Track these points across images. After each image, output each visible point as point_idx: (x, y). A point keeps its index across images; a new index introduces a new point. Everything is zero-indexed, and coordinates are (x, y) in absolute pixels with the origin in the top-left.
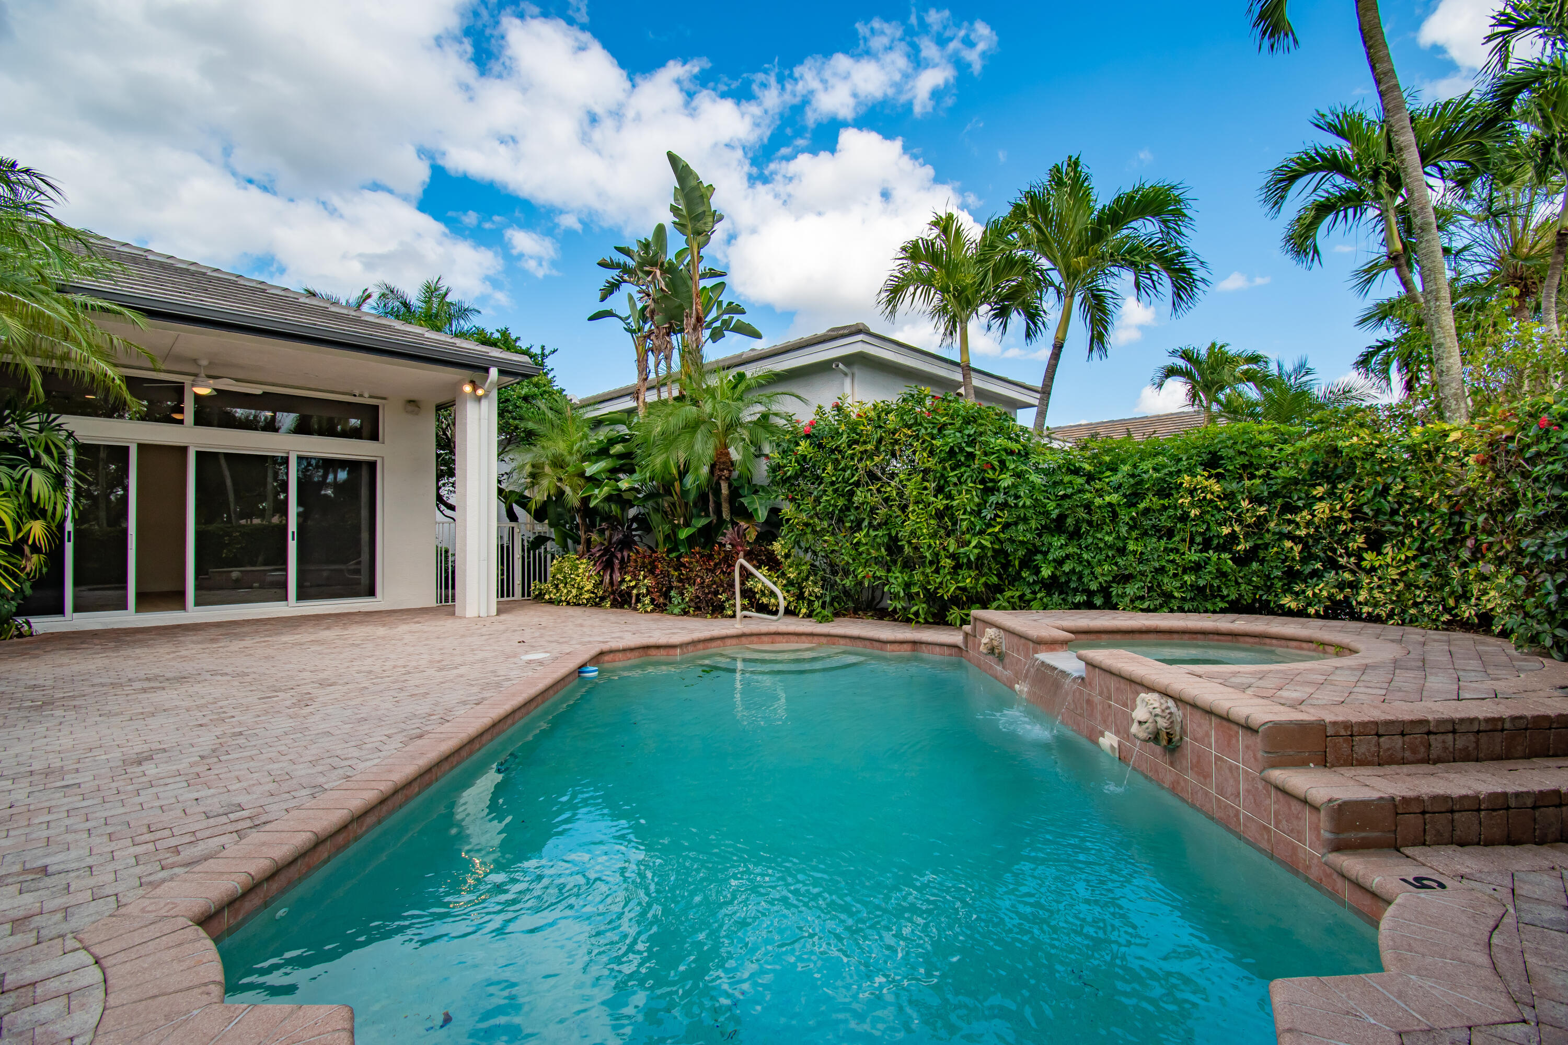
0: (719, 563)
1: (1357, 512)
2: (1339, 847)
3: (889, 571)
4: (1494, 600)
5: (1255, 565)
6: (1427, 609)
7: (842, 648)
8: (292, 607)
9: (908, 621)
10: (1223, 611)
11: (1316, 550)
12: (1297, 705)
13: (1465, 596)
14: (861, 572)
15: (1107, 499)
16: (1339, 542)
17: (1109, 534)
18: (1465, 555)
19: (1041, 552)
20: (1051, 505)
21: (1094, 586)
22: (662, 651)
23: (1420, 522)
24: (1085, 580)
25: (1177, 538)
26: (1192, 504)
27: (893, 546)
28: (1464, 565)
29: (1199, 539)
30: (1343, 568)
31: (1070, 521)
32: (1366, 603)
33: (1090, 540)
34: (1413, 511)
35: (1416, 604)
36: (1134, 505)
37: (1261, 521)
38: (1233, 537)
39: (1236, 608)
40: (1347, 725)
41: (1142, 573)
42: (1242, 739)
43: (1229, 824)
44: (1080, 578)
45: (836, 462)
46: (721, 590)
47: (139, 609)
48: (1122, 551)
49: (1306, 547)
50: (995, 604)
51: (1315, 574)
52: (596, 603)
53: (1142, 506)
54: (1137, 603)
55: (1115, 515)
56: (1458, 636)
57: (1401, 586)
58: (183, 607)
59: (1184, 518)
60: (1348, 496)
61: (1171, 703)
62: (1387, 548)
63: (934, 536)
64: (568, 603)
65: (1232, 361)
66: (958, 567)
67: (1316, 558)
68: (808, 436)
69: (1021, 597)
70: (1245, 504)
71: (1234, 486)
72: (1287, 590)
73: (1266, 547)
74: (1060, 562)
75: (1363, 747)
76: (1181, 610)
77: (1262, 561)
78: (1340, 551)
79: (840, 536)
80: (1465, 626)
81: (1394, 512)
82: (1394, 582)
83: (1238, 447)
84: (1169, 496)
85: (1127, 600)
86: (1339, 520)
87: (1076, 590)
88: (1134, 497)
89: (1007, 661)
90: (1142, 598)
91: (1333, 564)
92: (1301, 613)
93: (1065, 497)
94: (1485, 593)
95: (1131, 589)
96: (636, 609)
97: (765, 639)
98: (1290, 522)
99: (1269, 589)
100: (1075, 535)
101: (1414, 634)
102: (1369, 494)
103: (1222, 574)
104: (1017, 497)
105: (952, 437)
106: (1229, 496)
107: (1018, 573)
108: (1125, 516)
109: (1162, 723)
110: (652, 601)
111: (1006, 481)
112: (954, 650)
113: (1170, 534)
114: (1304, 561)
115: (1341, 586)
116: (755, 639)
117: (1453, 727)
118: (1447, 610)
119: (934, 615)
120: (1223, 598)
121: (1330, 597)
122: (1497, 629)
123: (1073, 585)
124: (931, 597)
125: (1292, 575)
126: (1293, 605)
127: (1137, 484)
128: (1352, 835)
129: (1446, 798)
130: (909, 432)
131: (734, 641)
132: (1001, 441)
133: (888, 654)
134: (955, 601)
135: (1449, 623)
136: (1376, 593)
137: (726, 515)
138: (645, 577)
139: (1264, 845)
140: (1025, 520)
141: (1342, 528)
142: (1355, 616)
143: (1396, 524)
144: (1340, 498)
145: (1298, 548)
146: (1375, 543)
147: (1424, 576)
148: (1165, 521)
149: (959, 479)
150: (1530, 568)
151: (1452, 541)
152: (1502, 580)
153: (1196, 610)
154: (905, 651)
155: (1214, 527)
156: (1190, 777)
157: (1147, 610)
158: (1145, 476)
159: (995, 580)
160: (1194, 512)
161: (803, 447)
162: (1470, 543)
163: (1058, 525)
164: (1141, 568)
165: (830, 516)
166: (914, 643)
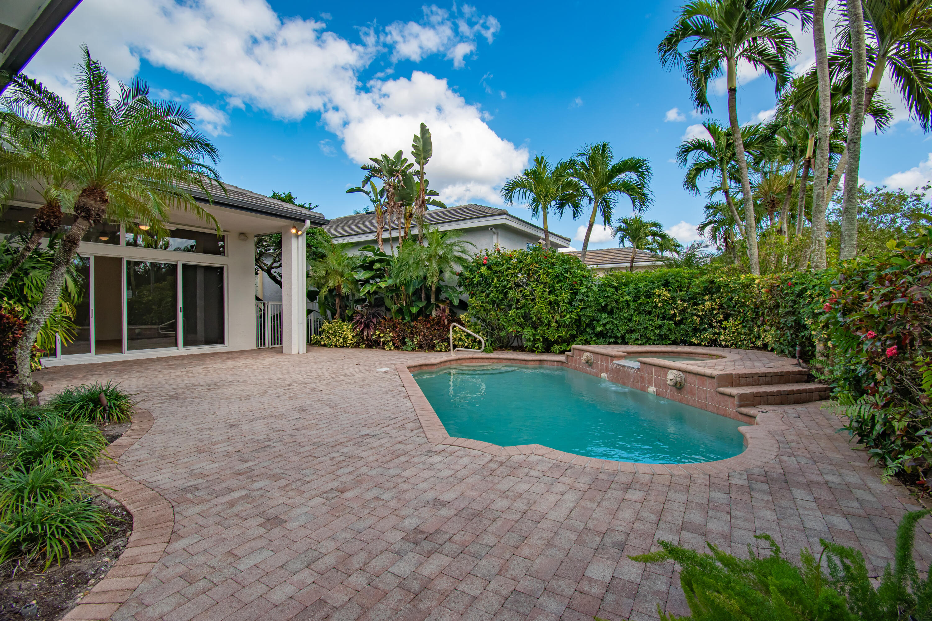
0: (434, 325)
1: (721, 306)
2: (740, 406)
3: (523, 329)
4: (769, 339)
5: (682, 326)
6: (745, 342)
7: (505, 364)
8: (181, 350)
9: (534, 351)
10: (669, 344)
11: (705, 320)
12: (723, 370)
13: (759, 337)
14: (510, 329)
15: (625, 298)
16: (714, 317)
17: (625, 313)
18: (759, 323)
19: (596, 320)
20: (601, 300)
21: (619, 335)
22: (428, 367)
23: (744, 311)
24: (615, 332)
25: (653, 315)
26: (659, 302)
27: (526, 317)
28: (759, 326)
29: (661, 316)
30: (714, 327)
31: (609, 307)
32: (723, 340)
33: (617, 315)
34: (741, 306)
35: (741, 341)
36: (636, 301)
37: (685, 309)
38: (674, 315)
39: (674, 343)
40: (738, 375)
41: (640, 330)
42: (708, 381)
43: (703, 407)
44: (613, 332)
45: (499, 277)
46: (434, 338)
47: (97, 353)
48: (630, 320)
49: (702, 319)
50: (575, 343)
51: (704, 329)
52: (357, 345)
53: (639, 302)
54: (636, 342)
55: (628, 305)
56: (755, 351)
57: (736, 334)
58: (121, 351)
59: (656, 306)
60: (717, 300)
61: (681, 373)
62: (731, 320)
63: (549, 312)
64: (336, 346)
65: (645, 225)
66: (559, 326)
67: (705, 323)
68: (484, 265)
69: (586, 340)
70: (679, 302)
71: (675, 294)
72: (694, 335)
73: (686, 319)
74: (604, 325)
75: (743, 381)
76: (654, 344)
77: (685, 324)
78: (714, 321)
79: (498, 312)
80: (758, 348)
81: (734, 307)
82: (734, 333)
83: (677, 279)
84: (649, 298)
85: (632, 340)
86: (714, 309)
87: (610, 337)
88: (636, 297)
89: (594, 366)
90: (638, 340)
91: (711, 326)
92: (699, 345)
93: (607, 297)
94: (765, 336)
95: (634, 336)
96: (384, 349)
97: (468, 361)
98: (695, 309)
99: (687, 335)
100: (611, 313)
101: (742, 351)
102: (726, 300)
103: (670, 330)
104: (588, 297)
105: (558, 269)
106: (673, 298)
107: (585, 329)
108: (632, 305)
109: (678, 379)
110: (394, 344)
111: (583, 290)
112: (559, 364)
113: (650, 313)
114: (701, 324)
115: (714, 334)
116: (463, 361)
117: (765, 375)
118: (753, 343)
119: (545, 349)
120: (669, 339)
121: (710, 338)
122: (769, 349)
123: (609, 334)
124: (546, 340)
125: (696, 330)
126: (696, 342)
127: (638, 292)
128: (744, 403)
129: (766, 392)
130: (537, 266)
131: (455, 362)
132: (579, 272)
133: (529, 366)
134: (556, 342)
135: (752, 347)
136: (727, 337)
137: (433, 301)
138: (390, 332)
139: (715, 411)
140: (590, 307)
141: (715, 312)
142: (720, 345)
143: (734, 311)
144: (714, 300)
145: (698, 319)
146: (726, 318)
147: (745, 330)
148: (648, 308)
149: (561, 287)
150: (782, 328)
151: (755, 318)
152: (772, 332)
153: (659, 344)
154: (536, 364)
155: (668, 311)
156: (688, 396)
157: (640, 344)
158: (641, 289)
159: (575, 332)
160: (660, 305)
161: (484, 270)
162: (761, 319)
163: (604, 309)
164: (638, 327)
165: (494, 302)
166: (540, 361)
